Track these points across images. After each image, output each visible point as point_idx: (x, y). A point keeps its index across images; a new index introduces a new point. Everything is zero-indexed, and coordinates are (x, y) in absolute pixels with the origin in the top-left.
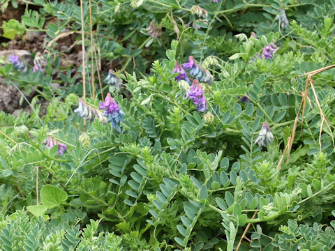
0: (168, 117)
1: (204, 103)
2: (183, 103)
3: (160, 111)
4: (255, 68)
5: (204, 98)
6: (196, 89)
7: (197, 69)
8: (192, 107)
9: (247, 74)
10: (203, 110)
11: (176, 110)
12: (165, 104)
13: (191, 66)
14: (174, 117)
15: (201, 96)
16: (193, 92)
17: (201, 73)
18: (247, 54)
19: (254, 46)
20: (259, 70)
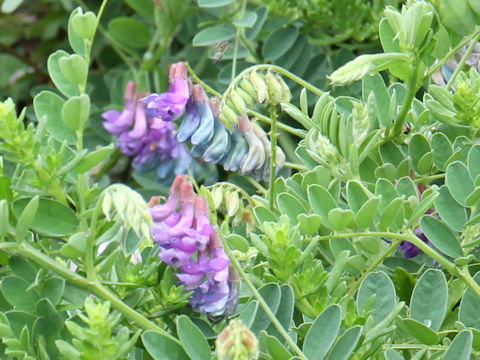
0: (61, 345)
1: (222, 276)
2: (131, 280)
3: (29, 321)
4: (451, 114)
5: (223, 256)
6: (187, 219)
7: (209, 118)
8: (173, 296)
9: (419, 140)
10: (218, 307)
11: (97, 312)
12: (49, 285)
13: (181, 107)
14: (88, 344)
15: (210, 247)
16: (175, 231)
17: (223, 136)
18: (407, 55)
19: (435, 25)
20: (468, 121)
